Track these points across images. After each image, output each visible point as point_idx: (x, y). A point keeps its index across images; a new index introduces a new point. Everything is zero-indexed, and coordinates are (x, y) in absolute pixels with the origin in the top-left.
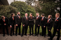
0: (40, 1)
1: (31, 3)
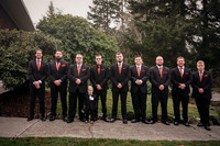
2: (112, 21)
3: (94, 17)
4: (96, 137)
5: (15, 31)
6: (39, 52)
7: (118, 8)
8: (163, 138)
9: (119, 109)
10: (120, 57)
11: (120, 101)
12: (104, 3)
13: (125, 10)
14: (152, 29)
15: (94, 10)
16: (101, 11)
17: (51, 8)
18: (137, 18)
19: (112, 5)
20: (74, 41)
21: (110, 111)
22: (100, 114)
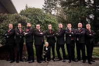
0: (64, 7)
1: (51, 11)
2: (53, 11)
5: (6, 14)
7: (55, 5)
12: (49, 4)
13: (58, 6)
15: (45, 7)
16: (48, 7)
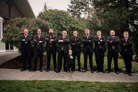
2: (83, 13)
3: (71, 11)
4: (75, 80)
5: (24, 19)
6: (39, 30)
7: (86, 5)
8: (117, 81)
9: (88, 64)
10: (88, 31)
11: (88, 60)
12: (77, 3)
13: (90, 6)
14: (107, 16)
15: (71, 7)
16: (76, 7)
17: (45, 7)
18: (97, 11)
19: (82, 4)
20: (60, 25)
21: (82, 66)
22: (77, 67)
